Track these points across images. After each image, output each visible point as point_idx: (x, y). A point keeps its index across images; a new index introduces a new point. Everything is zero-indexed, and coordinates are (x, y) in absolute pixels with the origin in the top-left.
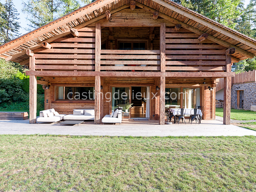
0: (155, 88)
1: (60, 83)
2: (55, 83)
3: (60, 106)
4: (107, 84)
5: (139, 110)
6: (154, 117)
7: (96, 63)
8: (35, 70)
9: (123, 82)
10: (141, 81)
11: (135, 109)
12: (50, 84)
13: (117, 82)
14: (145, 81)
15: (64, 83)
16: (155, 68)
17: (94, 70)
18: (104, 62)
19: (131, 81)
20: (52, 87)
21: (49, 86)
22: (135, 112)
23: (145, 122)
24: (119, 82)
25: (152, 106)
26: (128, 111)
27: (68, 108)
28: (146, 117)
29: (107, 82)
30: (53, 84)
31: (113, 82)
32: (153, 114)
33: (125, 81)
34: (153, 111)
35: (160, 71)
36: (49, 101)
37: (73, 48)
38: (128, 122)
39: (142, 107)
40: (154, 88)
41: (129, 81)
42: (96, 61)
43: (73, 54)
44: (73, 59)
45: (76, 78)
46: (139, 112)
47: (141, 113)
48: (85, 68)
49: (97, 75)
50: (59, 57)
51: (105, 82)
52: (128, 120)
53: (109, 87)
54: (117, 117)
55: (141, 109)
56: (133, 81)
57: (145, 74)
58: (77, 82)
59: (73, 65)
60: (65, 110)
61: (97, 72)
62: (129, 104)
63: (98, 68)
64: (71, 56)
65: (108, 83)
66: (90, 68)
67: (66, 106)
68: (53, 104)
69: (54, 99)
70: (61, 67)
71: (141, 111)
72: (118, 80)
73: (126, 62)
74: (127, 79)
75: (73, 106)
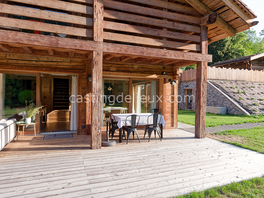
0: (86, 77)
5: (65, 115)
6: (84, 130)
9: (20, 62)
10: (60, 64)
11: (59, 114)
13: (5, 61)
14: (67, 64)
16: (82, 33)
19: (38, 63)
22: (58, 119)
23: (64, 143)
24: (10, 61)
25: (80, 109)
26: (32, 121)
28: (71, 129)
32: (82, 124)
33: (24, 62)
34: (83, 118)
35: (92, 39)
38: (27, 145)
39: (70, 110)
40: (84, 77)
41: (34, 62)
46: (65, 119)
47: (68, 121)
52: (30, 138)
55: (68, 113)
56: (41, 63)
57: (60, 42)
62: (34, 107)
71: (68, 117)
72: (8, 57)
73: (11, 8)
74: (29, 57)
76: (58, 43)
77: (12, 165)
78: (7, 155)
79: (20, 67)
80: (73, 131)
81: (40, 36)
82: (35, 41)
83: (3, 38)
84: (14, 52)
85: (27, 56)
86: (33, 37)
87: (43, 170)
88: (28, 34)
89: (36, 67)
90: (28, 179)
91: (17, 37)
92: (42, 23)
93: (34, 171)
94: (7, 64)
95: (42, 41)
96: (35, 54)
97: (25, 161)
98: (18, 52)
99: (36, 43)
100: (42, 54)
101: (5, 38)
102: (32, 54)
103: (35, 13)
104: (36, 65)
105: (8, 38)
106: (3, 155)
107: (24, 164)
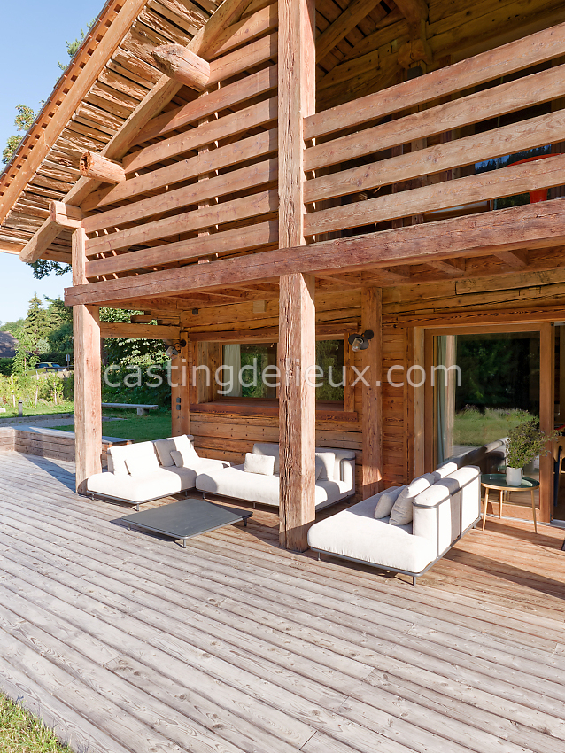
1: (214, 328)
2: (200, 329)
3: (220, 426)
4: (402, 320)
7: (282, 202)
8: (86, 282)
9: (490, 298)
12: (185, 336)
13: (453, 303)
15: (228, 327)
17: (273, 245)
18: (327, 188)
19: (544, 292)
20: (189, 345)
21: (183, 343)
24: (467, 301)
27: (242, 436)
29: (398, 309)
30: (197, 336)
31: (430, 305)
33: (502, 297)
36: (182, 404)
41: (532, 293)
42: (281, 191)
43: (193, 180)
44: (193, 207)
45: (267, 303)
48: (238, 239)
49: (287, 269)
50: (148, 209)
51: (389, 310)
53: (410, 337)
54: (409, 526)
56: (554, 290)
58: (270, 322)
60: (232, 443)
61: (286, 250)
63: (296, 227)
64: (185, 195)
65: (403, 314)
66: (260, 233)
67: (236, 428)
68: (196, 416)
69: (196, 396)
70: (155, 255)
72: (461, 290)
73: (457, 149)
74: (517, 279)
75: (260, 429)
78: (450, 580)
79: (492, 312)
81: (548, 205)
82: (528, 228)
83: (439, 244)
84: (474, 274)
85: (512, 278)
86: (524, 215)
88: (507, 210)
89: (538, 306)
91: (476, 232)
92: (552, 158)
94: (457, 309)
95: (553, 221)
96: (537, 266)
97: (496, 631)
98: (486, 271)
99: (534, 235)
101: (445, 242)
102: (524, 269)
103: (530, 131)
104: (538, 302)
105: (452, 241)
106: (440, 578)
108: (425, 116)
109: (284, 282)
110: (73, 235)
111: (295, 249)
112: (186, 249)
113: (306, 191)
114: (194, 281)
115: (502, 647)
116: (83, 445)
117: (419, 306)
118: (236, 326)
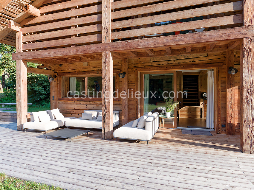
0: (226, 70)
1: (68, 71)
2: (62, 72)
3: (69, 105)
4: (134, 69)
5: (195, 111)
6: (224, 129)
7: (103, 28)
8: (22, 52)
9: (161, 63)
10: (196, 60)
11: (189, 110)
12: (56, 74)
13: (150, 64)
14: (204, 59)
15: (73, 71)
16: (229, 20)
17: (100, 42)
18: (118, 25)
19: (175, 62)
20: (58, 77)
21: (55, 77)
22: (189, 115)
23: (205, 140)
24: (154, 64)
25: (220, 106)
26: (171, 116)
27: (79, 108)
28: (208, 126)
29: (133, 66)
30: (60, 74)
31: (143, 65)
32: (222, 122)
33: (165, 63)
34: (222, 115)
36: (55, 98)
37: (69, 9)
38: (169, 137)
39: (200, 107)
40: (223, 71)
41: (172, 62)
42: (103, 25)
43: (69, 18)
44: (70, 27)
45: (88, 63)
46: (195, 116)
47: (199, 118)
48: (87, 39)
49: (105, 49)
50: (50, 27)
51: (130, 66)
53: (137, 74)
54: (144, 128)
55: (198, 110)
56: (178, 61)
58: (89, 69)
59: (69, 37)
60: (75, 111)
61: (105, 44)
62: (173, 103)
63: (108, 37)
64: (66, 23)
65: (135, 67)
66: (94, 38)
67: (76, 106)
68: (60, 102)
69: (60, 95)
70: (53, 43)
71: (199, 114)
72: (152, 60)
73: (159, 17)
74: (168, 58)
75: (85, 105)
76: (201, 38)
77: (164, 152)
78: (157, 142)
79: (161, 67)
80: (210, 128)
81: (184, 35)
82: (179, 41)
83: (154, 44)
84: (157, 56)
85: (167, 57)
86: (178, 37)
87: (194, 164)
88: (174, 36)
89: (174, 65)
90: (184, 168)
91: (165, 41)
92: (185, 23)
93: (186, 162)
94: (151, 66)
95: (185, 39)
96: (174, 54)
97: (174, 151)
98: (160, 55)
99: (181, 43)
100: (180, 52)
101: (156, 44)
102: (170, 55)
103: (179, 15)
104: (174, 64)
105: (158, 43)
106: (154, 142)
107: (174, 153)
108: (150, 7)
109: (104, 53)
110: (17, 34)
111: (108, 43)
112: (67, 41)
113: (112, 26)
114: (70, 52)
115: (177, 154)
116: (21, 112)
117: (140, 65)
118: (76, 71)
